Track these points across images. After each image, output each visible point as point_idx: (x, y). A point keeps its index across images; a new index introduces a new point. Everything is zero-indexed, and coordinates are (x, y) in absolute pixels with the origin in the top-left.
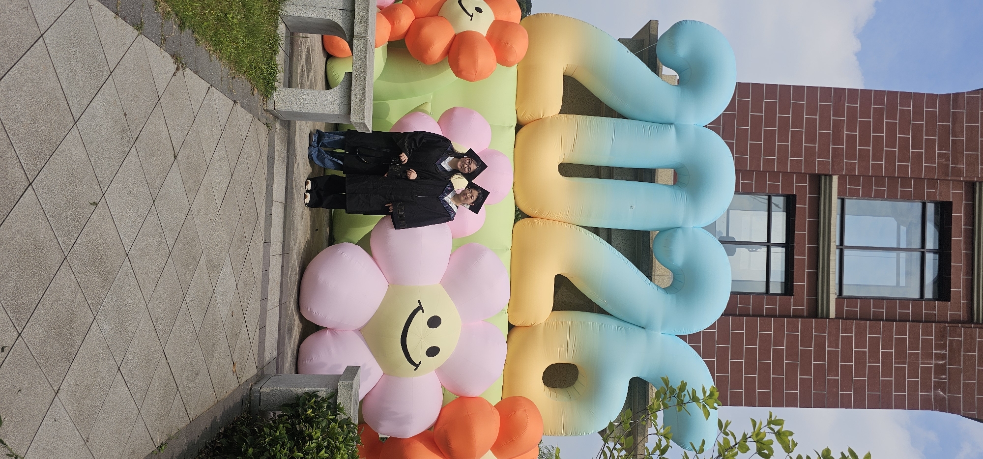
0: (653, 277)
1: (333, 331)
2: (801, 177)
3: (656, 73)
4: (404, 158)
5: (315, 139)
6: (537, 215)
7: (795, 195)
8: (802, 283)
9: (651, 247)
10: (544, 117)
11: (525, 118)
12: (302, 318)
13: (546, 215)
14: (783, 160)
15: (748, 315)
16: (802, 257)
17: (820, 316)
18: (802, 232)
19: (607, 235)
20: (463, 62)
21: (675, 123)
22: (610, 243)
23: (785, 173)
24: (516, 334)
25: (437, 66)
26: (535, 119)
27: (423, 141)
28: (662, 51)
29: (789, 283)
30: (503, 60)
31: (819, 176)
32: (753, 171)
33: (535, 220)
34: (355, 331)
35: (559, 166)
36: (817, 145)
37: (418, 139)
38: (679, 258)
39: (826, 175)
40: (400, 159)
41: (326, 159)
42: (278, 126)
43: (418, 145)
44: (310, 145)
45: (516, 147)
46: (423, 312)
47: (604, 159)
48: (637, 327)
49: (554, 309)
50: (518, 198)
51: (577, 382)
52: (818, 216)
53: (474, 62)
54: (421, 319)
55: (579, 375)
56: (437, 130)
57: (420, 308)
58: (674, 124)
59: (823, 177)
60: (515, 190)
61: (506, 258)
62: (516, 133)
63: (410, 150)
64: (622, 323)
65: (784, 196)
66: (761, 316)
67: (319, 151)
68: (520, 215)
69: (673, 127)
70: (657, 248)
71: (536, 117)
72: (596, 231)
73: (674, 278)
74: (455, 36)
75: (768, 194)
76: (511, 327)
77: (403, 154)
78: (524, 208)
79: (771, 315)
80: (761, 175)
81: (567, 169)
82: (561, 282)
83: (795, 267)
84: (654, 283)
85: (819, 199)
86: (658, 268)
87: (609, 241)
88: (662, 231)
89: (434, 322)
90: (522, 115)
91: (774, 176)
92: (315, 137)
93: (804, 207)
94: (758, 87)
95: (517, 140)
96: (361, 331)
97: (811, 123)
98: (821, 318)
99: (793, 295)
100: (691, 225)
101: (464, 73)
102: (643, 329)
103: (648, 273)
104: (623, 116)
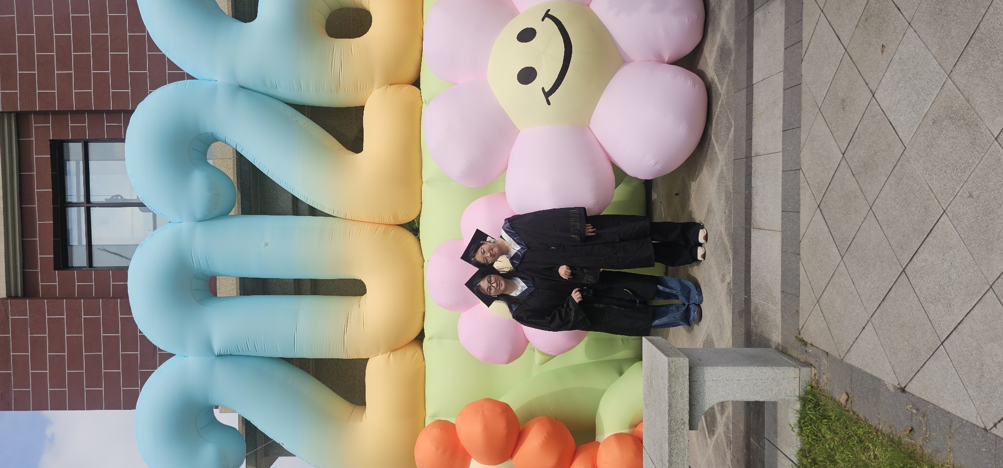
0: (235, 156)
1: (660, 60)
2: (49, 295)
3: (246, 419)
4: (576, 296)
5: (694, 314)
6: (391, 228)
7: (55, 269)
8: (40, 157)
9: (240, 194)
10: (388, 354)
11: (412, 351)
12: (702, 75)
13: (379, 228)
14: (74, 314)
15: (109, 112)
16: (42, 190)
17: (13, 115)
18: (44, 222)
19: (297, 207)
20: (500, 425)
21: (214, 357)
22: (294, 197)
23: (70, 297)
24: (410, 74)
25: (532, 416)
26: (399, 351)
27: (549, 318)
28: (238, 447)
29: (57, 156)
30: (447, 428)
31: (25, 295)
32: (113, 298)
33: (392, 222)
34: (632, 61)
35: (365, 292)
36: (29, 335)
37: (557, 321)
38: (198, 181)
39: (16, 297)
40: (582, 295)
41: (679, 289)
42: (776, 337)
43: (557, 313)
44: (699, 306)
45: (422, 314)
46: (543, 89)
47: (307, 304)
48: (251, 88)
49: (360, 109)
50: (416, 248)
51: (327, 16)
52: (23, 244)
53: (486, 427)
54: (546, 78)
55: (324, 25)
56: (531, 332)
57: (547, 94)
58: (216, 356)
59: (20, 294)
60: (421, 258)
61: (430, 169)
62: (423, 330)
63: (568, 306)
64: (271, 92)
65: (72, 267)
66: (90, 112)
67: (688, 299)
68: (413, 228)
69: (216, 352)
70: (230, 193)
71: (399, 353)
72: (313, 212)
73: (205, 155)
74: (511, 456)
75: (92, 269)
76: (417, 83)
77: (577, 301)
78: (408, 236)
79: (78, 114)
80: (102, 293)
81: (355, 288)
82: (355, 143)
83: (50, 178)
84: (233, 148)
85: (24, 266)
86: (230, 169)
87: (295, 200)
88: (225, 214)
89: (527, 76)
90: (417, 354)
91: (85, 293)
92: (694, 317)
93: (44, 255)
94: (113, 405)
95: (421, 322)
96: (623, 60)
97: (39, 362)
98: (9, 113)
99: (50, 140)
100: (185, 225)
101: (498, 410)
102: (241, 85)
103: (242, 162)
104: (285, 360)
